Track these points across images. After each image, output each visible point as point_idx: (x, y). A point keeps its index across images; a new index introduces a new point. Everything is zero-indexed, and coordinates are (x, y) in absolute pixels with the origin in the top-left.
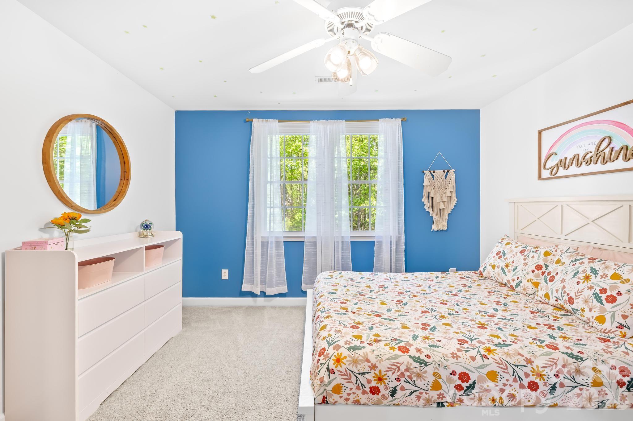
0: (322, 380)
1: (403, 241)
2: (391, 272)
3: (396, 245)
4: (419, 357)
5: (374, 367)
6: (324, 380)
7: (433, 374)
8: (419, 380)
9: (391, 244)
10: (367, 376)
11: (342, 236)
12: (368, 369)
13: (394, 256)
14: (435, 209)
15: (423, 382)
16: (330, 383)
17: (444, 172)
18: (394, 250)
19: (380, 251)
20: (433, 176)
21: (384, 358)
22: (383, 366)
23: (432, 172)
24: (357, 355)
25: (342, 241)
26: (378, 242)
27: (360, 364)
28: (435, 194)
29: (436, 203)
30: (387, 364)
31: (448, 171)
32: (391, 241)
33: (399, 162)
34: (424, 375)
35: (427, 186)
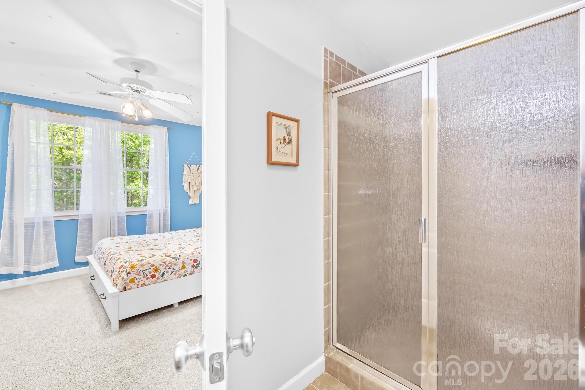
0: (123, 278)
1: (169, 212)
2: (160, 232)
3: (164, 216)
4: (175, 257)
5: (153, 265)
6: (125, 277)
7: (182, 263)
8: (175, 267)
9: (160, 216)
10: (149, 270)
11: (118, 212)
12: (150, 267)
13: (162, 223)
14: (191, 190)
15: (177, 267)
16: (128, 278)
17: (197, 166)
18: (162, 219)
19: (151, 221)
20: (190, 168)
21: (158, 261)
22: (157, 265)
23: (189, 165)
24: (143, 263)
25: (118, 216)
26: (149, 214)
27: (145, 266)
28: (191, 180)
29: (192, 186)
30: (160, 263)
31: (199, 166)
32: (160, 214)
33: (165, 157)
34: (178, 264)
35: (186, 175)
